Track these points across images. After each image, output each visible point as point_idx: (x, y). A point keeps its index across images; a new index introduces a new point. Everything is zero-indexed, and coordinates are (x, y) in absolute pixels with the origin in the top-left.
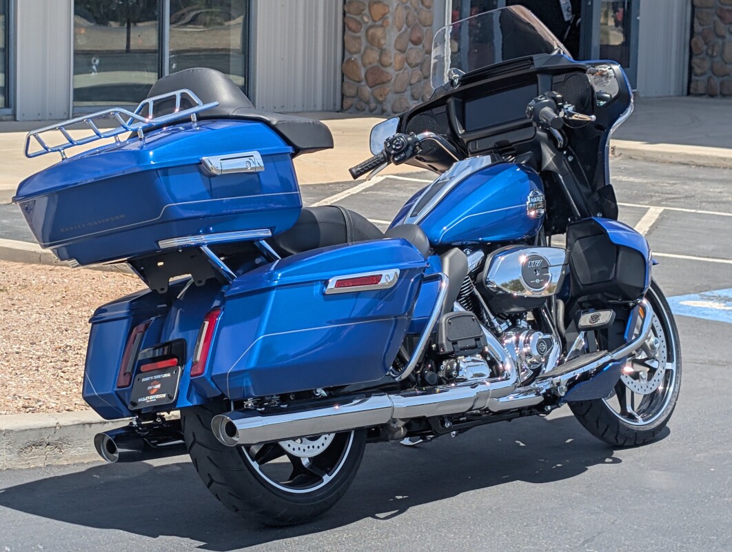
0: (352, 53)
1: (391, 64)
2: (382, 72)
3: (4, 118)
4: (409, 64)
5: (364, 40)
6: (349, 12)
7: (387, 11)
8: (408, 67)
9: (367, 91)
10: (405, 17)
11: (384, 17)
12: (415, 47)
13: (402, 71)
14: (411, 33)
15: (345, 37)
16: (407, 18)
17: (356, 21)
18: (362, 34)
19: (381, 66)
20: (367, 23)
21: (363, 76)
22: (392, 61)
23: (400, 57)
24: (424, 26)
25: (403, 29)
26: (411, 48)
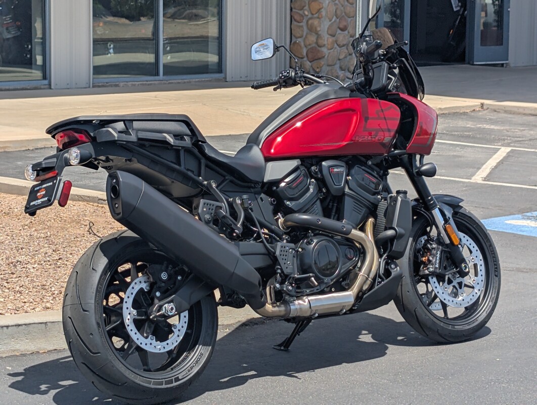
0: (297, 38)
1: (324, 45)
2: (319, 51)
3: (42, 87)
4: (338, 45)
5: (305, 28)
6: (295, 8)
7: (321, 6)
8: (337, 47)
9: (308, 64)
10: (334, 11)
11: (319, 11)
12: (342, 32)
13: (333, 50)
14: (340, 22)
15: (292, 26)
16: (336, 12)
17: (299, 14)
18: (304, 24)
19: (317, 47)
20: (307, 15)
21: (305, 54)
22: (326, 43)
23: (331, 39)
24: (349, 17)
25: (333, 20)
26: (339, 34)
